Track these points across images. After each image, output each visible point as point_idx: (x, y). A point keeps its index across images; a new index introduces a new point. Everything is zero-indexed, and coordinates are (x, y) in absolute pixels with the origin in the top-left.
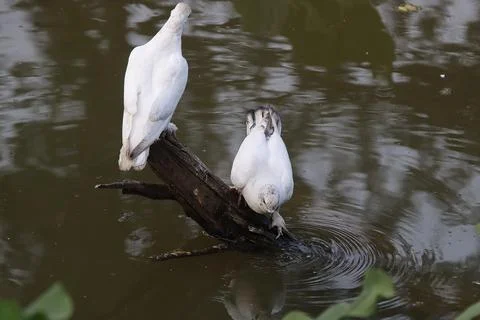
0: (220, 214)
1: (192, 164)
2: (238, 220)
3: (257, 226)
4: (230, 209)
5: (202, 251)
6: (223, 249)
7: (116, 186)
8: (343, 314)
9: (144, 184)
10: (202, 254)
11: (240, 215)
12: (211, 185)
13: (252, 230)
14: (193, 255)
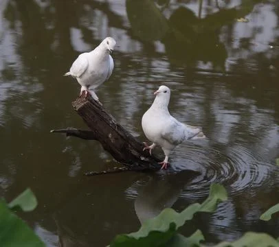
0: (124, 149)
2: (135, 153)
3: (145, 156)
4: (130, 146)
8: (197, 210)
9: (80, 131)
10: (113, 172)
11: (135, 149)
12: (119, 132)
13: (143, 159)
14: (107, 173)
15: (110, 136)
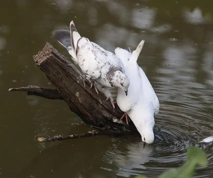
1: (76, 75)
3: (119, 118)
5: (81, 135)
6: (95, 134)
7: (23, 90)
9: (42, 89)
10: (82, 137)
13: (115, 121)
14: (74, 137)
15: (77, 94)
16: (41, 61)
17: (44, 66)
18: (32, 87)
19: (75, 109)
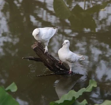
2: (58, 67)
3: (62, 68)
4: (55, 64)
5: (48, 74)
6: (54, 74)
9: (34, 58)
12: (51, 58)
15: (47, 60)
16: (34, 48)
17: (35, 50)
18: (31, 57)
19: (46, 65)
